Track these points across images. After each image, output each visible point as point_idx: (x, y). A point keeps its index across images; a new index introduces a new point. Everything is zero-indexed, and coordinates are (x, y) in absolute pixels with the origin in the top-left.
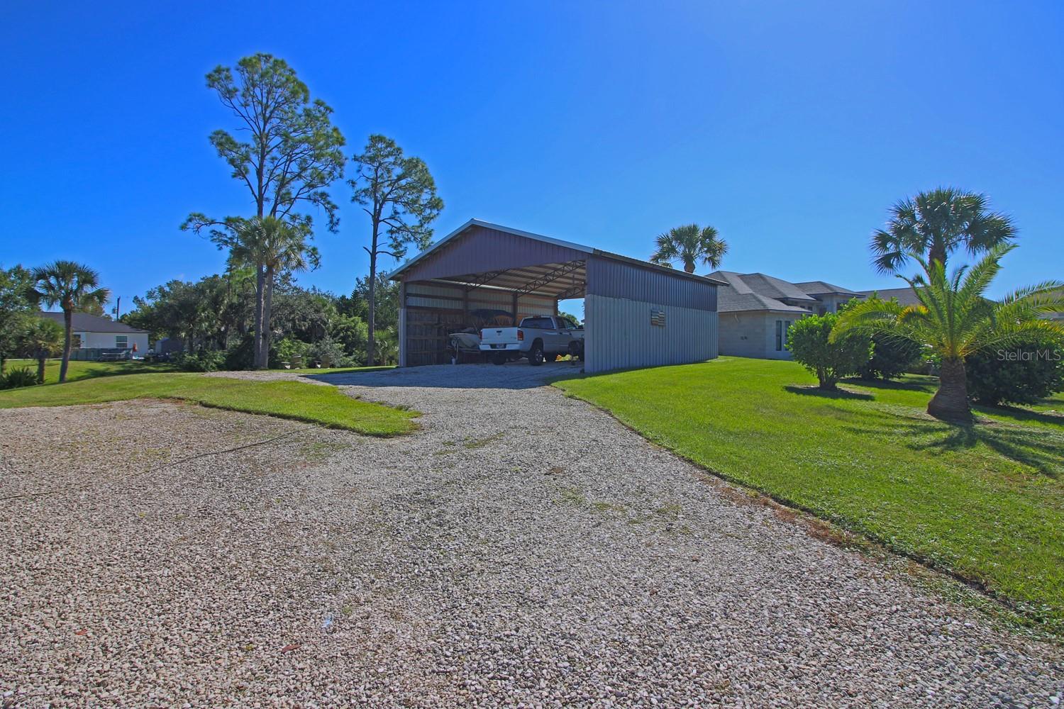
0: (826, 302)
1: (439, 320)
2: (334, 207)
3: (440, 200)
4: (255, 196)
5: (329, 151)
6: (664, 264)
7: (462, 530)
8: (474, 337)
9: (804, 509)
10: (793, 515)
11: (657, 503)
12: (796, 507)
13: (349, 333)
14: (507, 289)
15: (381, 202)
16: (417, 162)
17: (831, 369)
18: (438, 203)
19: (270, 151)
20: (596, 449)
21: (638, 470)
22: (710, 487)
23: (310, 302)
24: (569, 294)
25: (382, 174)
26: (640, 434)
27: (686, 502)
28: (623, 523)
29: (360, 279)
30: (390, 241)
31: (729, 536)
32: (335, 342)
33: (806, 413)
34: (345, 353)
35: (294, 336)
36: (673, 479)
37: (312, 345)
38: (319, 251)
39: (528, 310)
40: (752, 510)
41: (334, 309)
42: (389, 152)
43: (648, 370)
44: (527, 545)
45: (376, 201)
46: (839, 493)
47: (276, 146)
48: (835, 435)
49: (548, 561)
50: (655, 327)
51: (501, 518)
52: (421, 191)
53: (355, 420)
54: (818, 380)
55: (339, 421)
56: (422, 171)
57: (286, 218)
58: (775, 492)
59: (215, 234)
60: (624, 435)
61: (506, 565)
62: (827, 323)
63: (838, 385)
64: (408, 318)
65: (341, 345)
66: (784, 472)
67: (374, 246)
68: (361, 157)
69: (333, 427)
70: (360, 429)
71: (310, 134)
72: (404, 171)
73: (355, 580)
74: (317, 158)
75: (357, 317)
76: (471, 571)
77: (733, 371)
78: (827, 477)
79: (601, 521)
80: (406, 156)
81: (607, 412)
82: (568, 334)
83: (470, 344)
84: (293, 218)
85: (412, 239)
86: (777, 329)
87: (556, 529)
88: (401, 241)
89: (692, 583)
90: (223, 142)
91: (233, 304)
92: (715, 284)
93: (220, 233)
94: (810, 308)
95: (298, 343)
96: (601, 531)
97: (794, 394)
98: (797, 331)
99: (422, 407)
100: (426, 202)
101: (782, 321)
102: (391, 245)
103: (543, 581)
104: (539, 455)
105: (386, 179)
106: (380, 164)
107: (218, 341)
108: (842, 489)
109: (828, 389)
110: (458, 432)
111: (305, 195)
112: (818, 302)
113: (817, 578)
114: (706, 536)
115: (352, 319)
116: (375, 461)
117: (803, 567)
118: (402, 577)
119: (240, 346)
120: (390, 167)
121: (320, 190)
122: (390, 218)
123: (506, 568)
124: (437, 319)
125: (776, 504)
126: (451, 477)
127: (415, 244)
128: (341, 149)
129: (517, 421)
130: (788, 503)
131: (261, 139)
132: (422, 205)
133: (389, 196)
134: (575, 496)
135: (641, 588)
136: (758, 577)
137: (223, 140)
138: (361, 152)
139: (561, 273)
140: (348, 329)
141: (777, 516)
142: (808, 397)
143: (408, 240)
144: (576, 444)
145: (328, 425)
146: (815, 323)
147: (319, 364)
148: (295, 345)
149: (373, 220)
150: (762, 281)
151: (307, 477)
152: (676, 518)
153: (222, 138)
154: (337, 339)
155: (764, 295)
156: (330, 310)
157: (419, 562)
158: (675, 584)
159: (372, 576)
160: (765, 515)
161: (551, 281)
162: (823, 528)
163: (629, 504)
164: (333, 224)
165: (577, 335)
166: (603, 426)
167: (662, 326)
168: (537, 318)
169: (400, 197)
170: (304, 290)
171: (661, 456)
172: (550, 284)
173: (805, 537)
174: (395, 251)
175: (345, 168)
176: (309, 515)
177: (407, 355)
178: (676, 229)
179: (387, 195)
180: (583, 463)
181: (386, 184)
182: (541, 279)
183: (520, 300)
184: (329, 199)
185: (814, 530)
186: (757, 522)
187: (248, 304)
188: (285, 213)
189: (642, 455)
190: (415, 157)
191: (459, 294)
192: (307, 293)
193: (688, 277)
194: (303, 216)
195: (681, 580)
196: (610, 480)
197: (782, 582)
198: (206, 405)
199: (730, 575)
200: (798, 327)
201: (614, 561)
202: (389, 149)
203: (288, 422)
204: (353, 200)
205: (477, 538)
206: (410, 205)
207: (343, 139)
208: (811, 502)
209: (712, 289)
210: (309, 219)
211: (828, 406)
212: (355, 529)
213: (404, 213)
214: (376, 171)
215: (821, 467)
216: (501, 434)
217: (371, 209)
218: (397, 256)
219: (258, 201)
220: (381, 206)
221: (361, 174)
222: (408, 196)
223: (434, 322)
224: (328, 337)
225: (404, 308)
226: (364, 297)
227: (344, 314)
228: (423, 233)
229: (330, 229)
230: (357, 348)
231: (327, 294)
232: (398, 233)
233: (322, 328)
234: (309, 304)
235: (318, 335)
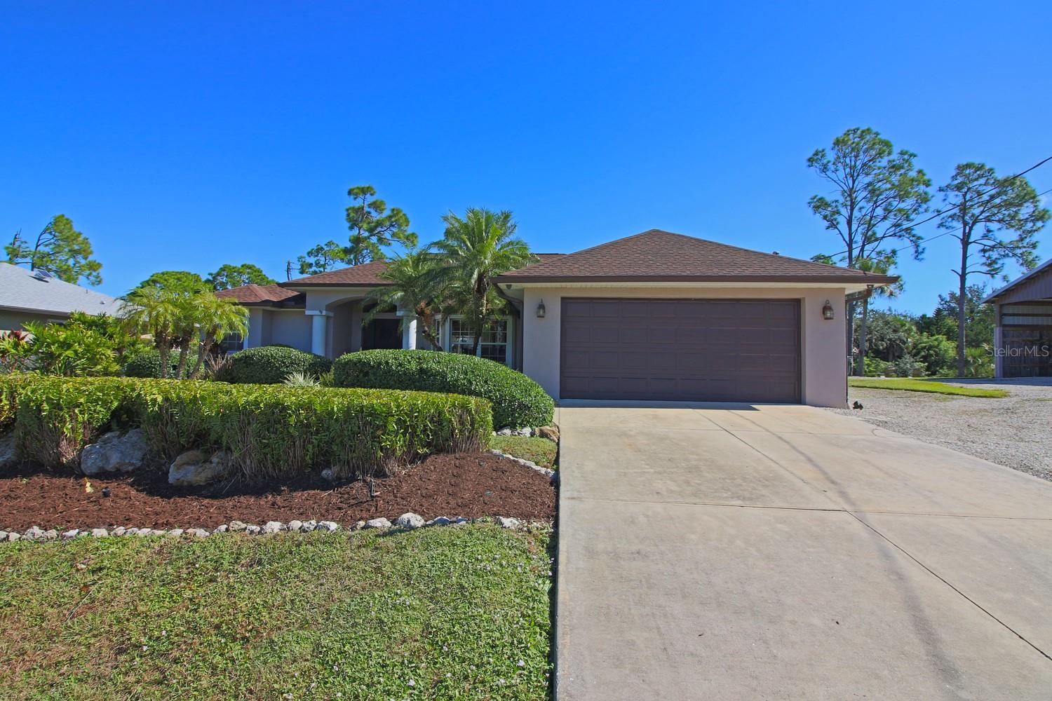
1: (1041, 336)
2: (919, 238)
3: (1045, 212)
4: (846, 242)
13: (931, 352)
15: (971, 224)
16: (1014, 179)
18: (1044, 215)
19: (858, 203)
23: (887, 323)
25: (971, 198)
29: (944, 296)
30: (984, 260)
34: (927, 373)
35: (872, 355)
37: (890, 363)
41: (914, 328)
42: (978, 175)
45: (965, 224)
47: (863, 198)
52: (1021, 205)
56: (1020, 186)
57: (873, 255)
64: (1004, 335)
65: (922, 365)
67: (964, 268)
68: (947, 187)
72: (998, 190)
74: (902, 199)
75: (940, 336)
80: (999, 175)
84: (879, 253)
85: (1011, 254)
88: (996, 259)
90: (819, 204)
95: (877, 361)
100: (1027, 216)
102: (983, 264)
105: (976, 202)
106: (969, 189)
111: (891, 234)
115: (934, 338)
120: (980, 190)
121: (905, 227)
122: (982, 238)
124: (1038, 335)
127: (1014, 259)
128: (928, 190)
131: (850, 194)
132: (1022, 220)
133: (981, 217)
138: (947, 183)
140: (930, 348)
143: (1006, 256)
148: (874, 362)
149: (963, 243)
153: (817, 201)
154: (918, 358)
156: (910, 330)
164: (918, 253)
169: (994, 215)
170: (881, 312)
174: (989, 269)
175: (931, 202)
177: (1004, 368)
179: (979, 216)
181: (976, 206)
184: (914, 232)
188: (872, 251)
190: (1011, 175)
192: (884, 314)
194: (889, 251)
202: (978, 172)
204: (939, 227)
206: (1007, 221)
210: (894, 252)
213: (1000, 229)
214: (964, 196)
217: (960, 233)
218: (993, 273)
219: (848, 245)
220: (971, 229)
221: (947, 202)
222: (1004, 212)
223: (1035, 338)
224: (907, 356)
225: (1000, 326)
226: (949, 314)
227: (925, 333)
228: (1025, 247)
229: (915, 258)
230: (941, 368)
231: (904, 314)
232: (992, 251)
233: (901, 347)
234: (886, 325)
235: (896, 354)
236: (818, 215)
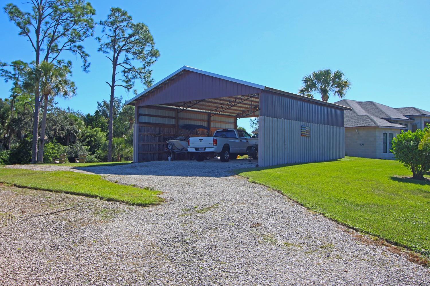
0: (417, 121)
1: (159, 132)
2: (87, 55)
3: (157, 51)
4: (34, 47)
5: (85, 18)
6: (308, 95)
7: (209, 257)
8: (183, 143)
9: (405, 247)
10: (399, 250)
11: (319, 243)
12: (401, 246)
13: (92, 139)
14: (204, 111)
15: (118, 52)
16: (143, 25)
17: (420, 166)
18: (156, 53)
19: (45, 17)
20: (278, 214)
21: (305, 225)
22: (349, 235)
23: (66, 118)
24: (244, 115)
25: (119, 33)
26: (302, 205)
27: (336, 243)
28: (302, 253)
30: (124, 78)
31: (363, 260)
32: (83, 145)
33: (405, 193)
34: (90, 153)
35: (55, 141)
36: (327, 230)
37: (67, 147)
38: (75, 84)
39: (218, 125)
40: (375, 247)
41: (83, 123)
42: (123, 19)
43: (300, 165)
44: (249, 264)
45: (115, 51)
46: (426, 238)
47: (49, 15)
48: (423, 207)
49: (263, 272)
50: (303, 137)
51: (230, 250)
52: (145, 44)
53: (122, 196)
54: (412, 173)
55: (113, 197)
56: (145, 31)
57: (55, 62)
58: (388, 238)
59: (3, 72)
60: (292, 206)
61: (240, 274)
62: (417, 136)
63: (425, 176)
64: (140, 130)
65: (87, 147)
66: (393, 227)
67: (113, 81)
68: (105, 22)
69: (109, 200)
70: (128, 201)
71: (71, 7)
72: (133, 32)
73: (157, 281)
74: (76, 22)
75: (98, 128)
76: (220, 277)
77: (356, 167)
78: (419, 230)
79: (289, 252)
80: (135, 22)
81: (279, 191)
82: (245, 141)
83: (180, 148)
84: (59, 62)
85: (138, 76)
86: (384, 139)
87: (264, 256)
88: (131, 78)
89: (345, 282)
91: (14, 119)
92: (343, 109)
93: (7, 71)
94: (406, 125)
95: (59, 145)
96: (290, 257)
97: (396, 181)
98: (398, 141)
99: (159, 188)
100: (148, 52)
101: (388, 134)
102: (124, 80)
103: (263, 281)
104: (243, 216)
105: (121, 37)
106: (118, 27)
107: (3, 144)
108: (427, 236)
109: (418, 178)
110: (189, 203)
111: (68, 47)
112: (412, 121)
113: (414, 281)
114: (349, 260)
115: (94, 129)
116: (143, 220)
117: (406, 275)
118: (183, 280)
119: (19, 147)
120: (124, 29)
121: (78, 44)
122: (124, 63)
123: (240, 275)
124: (158, 131)
125: (389, 244)
126: (193, 229)
127: (140, 80)
128: (93, 17)
129: (224, 197)
130: (396, 244)
131: (39, 9)
132: (145, 54)
133: (123, 48)
134: (271, 239)
135: (317, 284)
136: (381, 280)
137: (13, 10)
138: (105, 19)
139: (240, 101)
140: (92, 136)
141: (389, 250)
142: (405, 184)
143: (136, 77)
144: (264, 210)
145: (106, 199)
146: (410, 136)
147: (78, 160)
148: (56, 147)
149: (113, 64)
150: (374, 106)
151: (106, 229)
152: (332, 251)
153: (12, 8)
154: (84, 143)
155: (375, 116)
156: (80, 124)
157: (190, 272)
158: (335, 283)
159: (167, 279)
160: (382, 250)
161: (233, 106)
162: (416, 257)
163: (303, 244)
164: (86, 66)
165: (252, 142)
166: (278, 200)
167: (308, 137)
168: (226, 131)
169: (130, 49)
170: (62, 110)
171: (317, 217)
172: (233, 108)
173: (406, 261)
174: (126, 84)
175: (95, 29)
176: (117, 249)
177: (139, 155)
178: (316, 71)
179: (122, 47)
180: (271, 221)
181: (121, 40)
182: (227, 105)
183: (212, 118)
184: (83, 50)
185: (411, 258)
186: (379, 253)
187: (24, 119)
188: (54, 59)
189: (306, 217)
190: (141, 23)
191: (172, 114)
192: (64, 111)
193: (324, 104)
194: (66, 61)
195: (339, 281)
196: (290, 231)
197: (394, 282)
198: (19, 187)
199: (366, 279)
200: (398, 139)
201: (300, 272)
202: (123, 17)
203: (79, 197)
204: (99, 50)
205: (219, 261)
206: (138, 54)
207: (94, 10)
208: (409, 243)
209: (340, 112)
210: (70, 63)
211: (419, 189)
212: (146, 256)
213: (133, 59)
214: (115, 31)
215: (415, 225)
216: (217, 204)
217: (111, 56)
218: (128, 88)
219: (36, 51)
220: (118, 55)
221: (104, 33)
222: (136, 48)
223: (156, 133)
224: (78, 142)
225: (137, 123)
226: (102, 115)
227: (89, 126)
228: (145, 73)
229: (84, 70)
230: (98, 149)
231: (77, 112)
232: (129, 72)
233: (74, 135)
234: (66, 119)
235: (72, 140)
236: (13, 22)
